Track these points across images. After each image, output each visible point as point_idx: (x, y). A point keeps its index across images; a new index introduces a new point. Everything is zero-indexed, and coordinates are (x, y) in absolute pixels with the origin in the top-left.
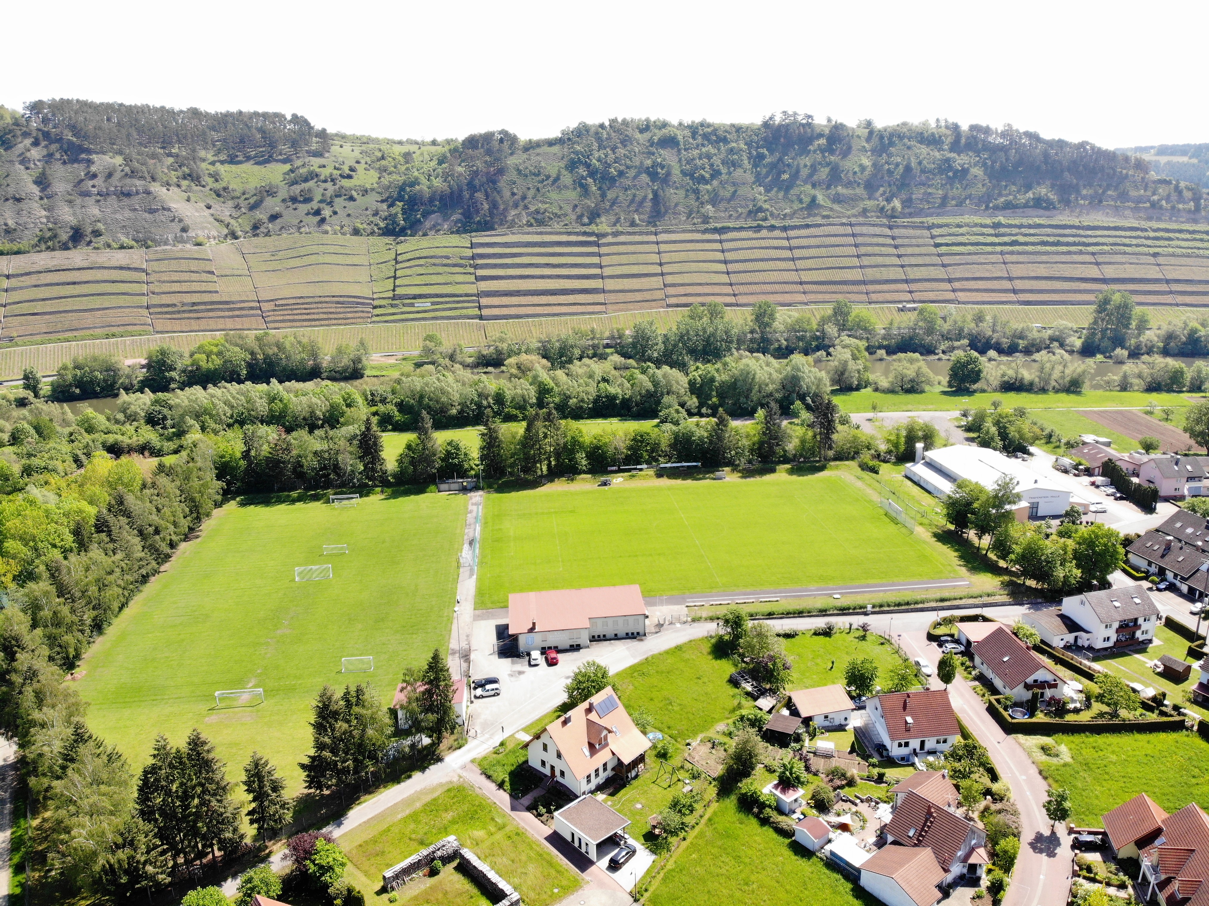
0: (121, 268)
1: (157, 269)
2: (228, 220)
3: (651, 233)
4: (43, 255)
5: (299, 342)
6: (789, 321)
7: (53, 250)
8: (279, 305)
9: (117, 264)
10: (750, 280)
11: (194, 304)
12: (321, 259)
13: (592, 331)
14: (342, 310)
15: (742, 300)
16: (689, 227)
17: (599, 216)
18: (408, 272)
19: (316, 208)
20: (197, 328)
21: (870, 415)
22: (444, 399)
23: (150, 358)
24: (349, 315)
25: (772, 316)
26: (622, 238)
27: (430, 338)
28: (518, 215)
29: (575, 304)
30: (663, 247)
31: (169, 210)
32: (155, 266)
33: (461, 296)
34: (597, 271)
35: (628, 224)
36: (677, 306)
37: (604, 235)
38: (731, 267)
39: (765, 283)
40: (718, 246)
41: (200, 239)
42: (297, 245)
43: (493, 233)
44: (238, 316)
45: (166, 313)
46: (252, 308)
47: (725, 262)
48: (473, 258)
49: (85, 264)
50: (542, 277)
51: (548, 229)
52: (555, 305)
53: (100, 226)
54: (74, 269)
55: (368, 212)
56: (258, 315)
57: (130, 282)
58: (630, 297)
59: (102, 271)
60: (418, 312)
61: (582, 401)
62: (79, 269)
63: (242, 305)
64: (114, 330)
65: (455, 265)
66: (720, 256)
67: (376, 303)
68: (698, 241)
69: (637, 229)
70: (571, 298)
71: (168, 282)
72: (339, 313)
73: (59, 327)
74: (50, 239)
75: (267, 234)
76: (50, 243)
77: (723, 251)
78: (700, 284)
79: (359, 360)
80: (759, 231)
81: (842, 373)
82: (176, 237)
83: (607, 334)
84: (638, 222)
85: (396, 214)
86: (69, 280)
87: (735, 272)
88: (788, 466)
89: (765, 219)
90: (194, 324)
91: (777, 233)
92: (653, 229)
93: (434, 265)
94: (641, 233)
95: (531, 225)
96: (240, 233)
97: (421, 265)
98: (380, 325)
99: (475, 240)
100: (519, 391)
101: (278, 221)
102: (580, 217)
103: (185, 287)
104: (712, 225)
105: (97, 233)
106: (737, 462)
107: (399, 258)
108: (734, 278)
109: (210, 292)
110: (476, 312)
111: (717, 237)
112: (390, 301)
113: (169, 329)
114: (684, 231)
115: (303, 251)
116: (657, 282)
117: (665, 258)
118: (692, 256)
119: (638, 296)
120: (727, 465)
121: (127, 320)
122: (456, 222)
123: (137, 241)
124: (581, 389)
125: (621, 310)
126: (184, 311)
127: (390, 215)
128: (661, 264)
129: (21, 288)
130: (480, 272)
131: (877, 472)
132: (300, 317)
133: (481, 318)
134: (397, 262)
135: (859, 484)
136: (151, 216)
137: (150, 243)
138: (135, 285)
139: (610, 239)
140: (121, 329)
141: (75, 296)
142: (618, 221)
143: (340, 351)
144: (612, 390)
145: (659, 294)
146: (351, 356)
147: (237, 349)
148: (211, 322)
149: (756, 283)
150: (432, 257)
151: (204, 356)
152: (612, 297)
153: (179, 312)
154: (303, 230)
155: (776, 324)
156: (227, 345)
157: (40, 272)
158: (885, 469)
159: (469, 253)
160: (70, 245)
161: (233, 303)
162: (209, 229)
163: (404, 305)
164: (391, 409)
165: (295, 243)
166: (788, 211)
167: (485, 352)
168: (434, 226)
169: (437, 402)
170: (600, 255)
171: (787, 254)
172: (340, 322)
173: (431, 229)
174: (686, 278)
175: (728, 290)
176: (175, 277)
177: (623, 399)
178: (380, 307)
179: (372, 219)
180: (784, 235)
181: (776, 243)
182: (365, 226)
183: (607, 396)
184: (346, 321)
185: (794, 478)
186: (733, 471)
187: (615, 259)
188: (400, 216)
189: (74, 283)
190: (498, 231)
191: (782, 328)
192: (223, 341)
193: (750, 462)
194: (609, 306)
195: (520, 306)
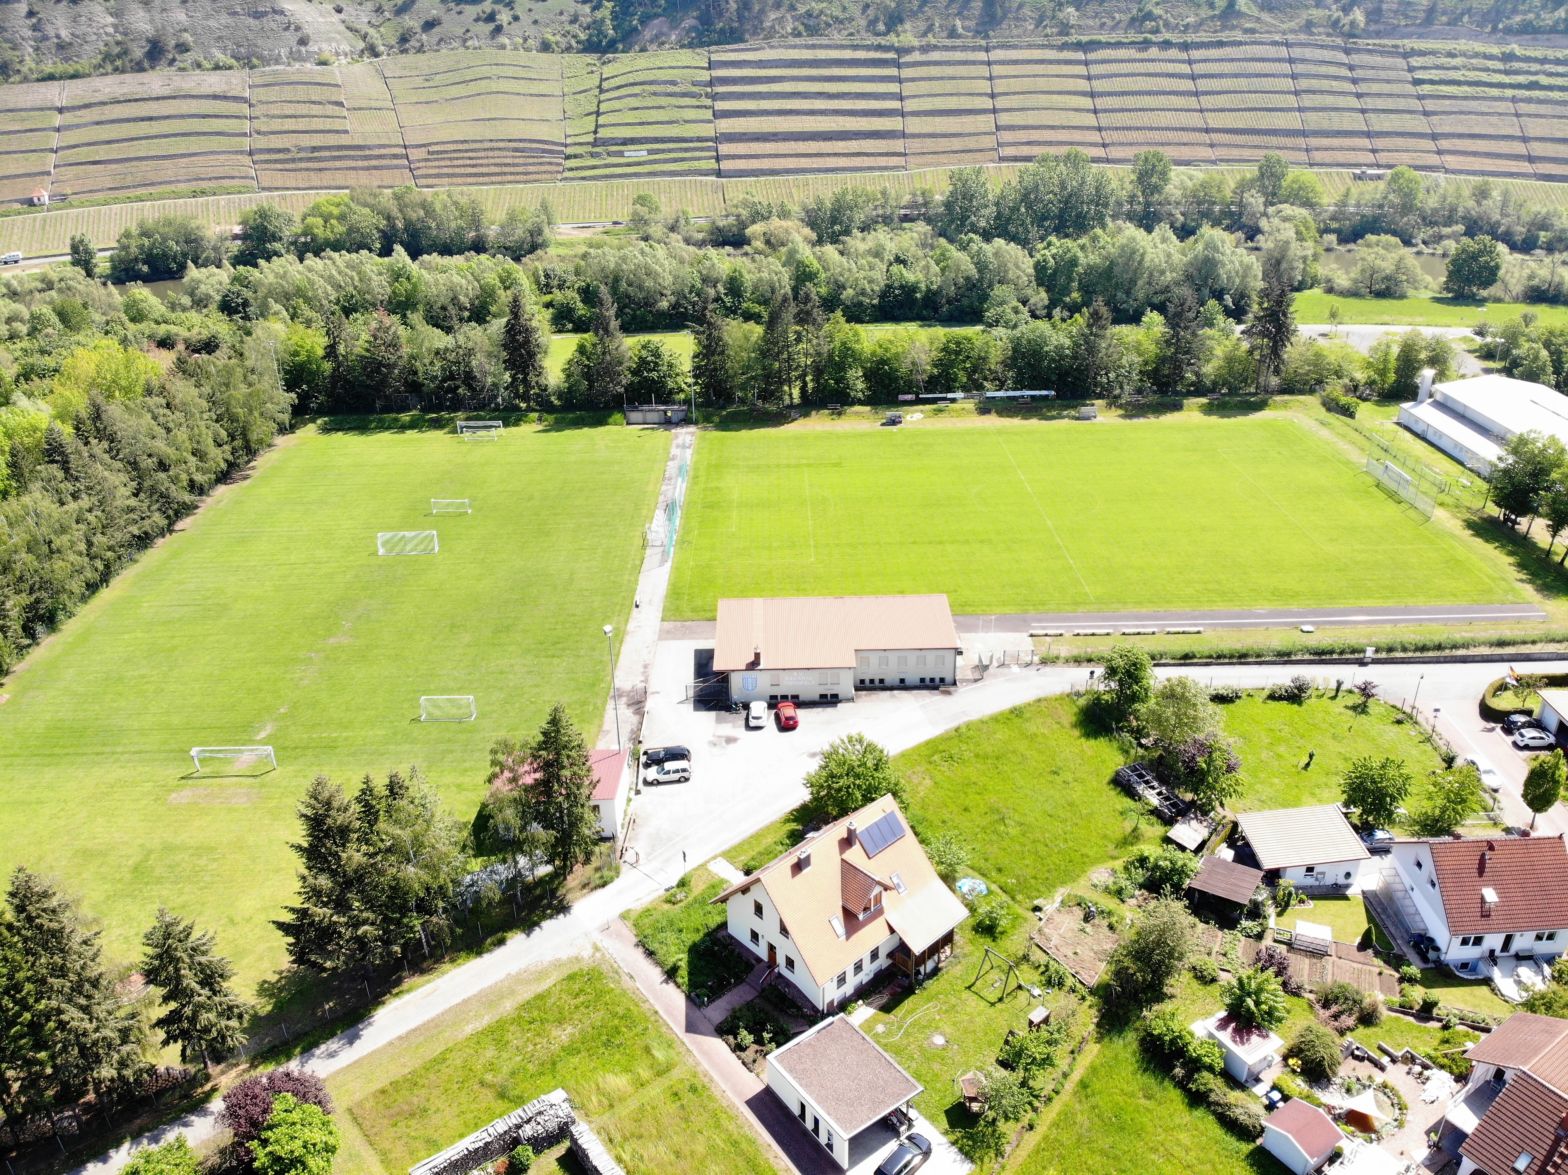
0: (215, 97)
1: (264, 99)
2: (365, 28)
3: (980, 48)
4: (109, 80)
5: (456, 203)
6: (1190, 184)
7: (123, 72)
8: (433, 153)
9: (209, 91)
10: (1129, 123)
11: (314, 149)
12: (494, 86)
13: (884, 193)
14: (521, 161)
15: (1115, 153)
16: (1039, 41)
17: (901, 21)
18: (617, 105)
19: (488, 10)
20: (318, 183)
21: (1325, 328)
22: (649, 283)
23: (244, 223)
24: (531, 169)
25: (1164, 176)
26: (935, 56)
27: (641, 200)
28: (781, 20)
29: (859, 154)
30: (997, 70)
31: (282, 13)
32: (262, 94)
33: (691, 140)
34: (895, 105)
35: (944, 34)
36: (1016, 159)
37: (908, 50)
38: (1101, 103)
39: (1151, 129)
40: (1081, 70)
41: (326, 55)
42: (461, 66)
43: (742, 46)
44: (375, 168)
45: (276, 161)
46: (395, 156)
47: (1092, 95)
48: (711, 83)
49: (166, 92)
50: (812, 112)
51: (824, 41)
52: (829, 155)
53: (187, 37)
54: (151, 99)
55: (563, 18)
56: (404, 167)
57: (227, 117)
58: (943, 144)
59: (189, 101)
60: (629, 165)
61: (863, 293)
62: (158, 99)
63: (383, 151)
64: (204, 185)
65: (684, 95)
66: (1083, 85)
67: (569, 151)
68: (1050, 62)
69: (958, 42)
70: (854, 146)
71: (279, 117)
72: (517, 165)
73: (129, 181)
74: (119, 56)
75: (420, 50)
76: (118, 63)
77: (1089, 78)
78: (1052, 127)
79: (540, 232)
80: (1145, 49)
81: (1278, 262)
82: (291, 53)
83: (906, 199)
84: (960, 31)
85: (603, 20)
86: (144, 114)
87: (1106, 111)
88: (1204, 400)
89: (1156, 31)
90: (315, 179)
91: (1173, 53)
92: (983, 43)
93: (655, 94)
94: (964, 48)
95: (799, 35)
96: (382, 48)
97: (635, 95)
98: (575, 183)
99: (715, 57)
100: (765, 275)
101: (436, 30)
102: (873, 23)
103: (302, 124)
104: (1073, 39)
105: (183, 48)
106: (1117, 392)
107: (605, 85)
108: (1105, 120)
109: (337, 132)
110: (712, 165)
111: (1081, 56)
112: (589, 149)
113: (279, 184)
114: (1030, 46)
115: (469, 75)
116: (985, 122)
117: (1000, 86)
118: (1042, 84)
119: (956, 144)
120: (1100, 396)
121: (220, 172)
122: (688, 31)
123: (237, 59)
124: (862, 274)
125: (929, 165)
126: (301, 160)
127: (595, 22)
128: (993, 96)
129: (78, 126)
130: (720, 105)
131: (1351, 415)
132: (462, 170)
133: (719, 173)
134: (602, 91)
135: (1324, 432)
136: (257, 22)
137: (255, 61)
138: (234, 121)
139: (916, 56)
140: (213, 184)
141: (152, 137)
142: (930, 29)
143: (512, 218)
144: (910, 276)
145: (988, 142)
146: (529, 225)
147: (367, 211)
148: (338, 175)
149: (1138, 129)
150: (651, 83)
151: (320, 221)
152: (915, 145)
153: (293, 160)
154: (469, 43)
155: (1169, 188)
156: (352, 205)
157: (104, 103)
158: (1366, 412)
159: (705, 76)
160: (146, 64)
161: (369, 147)
162: (337, 41)
163: (609, 154)
164: (572, 297)
165: (458, 62)
166: (1191, 20)
167: (721, 224)
168: (657, 37)
169: (640, 288)
170: (900, 80)
171: (1187, 85)
172: (518, 178)
173: (651, 42)
174: (1031, 118)
175: (1095, 137)
176: (289, 110)
177: (929, 290)
178: (576, 156)
179: (568, 28)
180: (1184, 56)
181: (1170, 68)
182: (558, 38)
183: (902, 287)
184: (527, 178)
185: (1214, 420)
186: (1109, 406)
187: (923, 87)
188: (608, 22)
189: (150, 119)
190: (752, 43)
191: (1178, 193)
192: (346, 200)
193: (1139, 391)
194: (910, 159)
195: (776, 156)
